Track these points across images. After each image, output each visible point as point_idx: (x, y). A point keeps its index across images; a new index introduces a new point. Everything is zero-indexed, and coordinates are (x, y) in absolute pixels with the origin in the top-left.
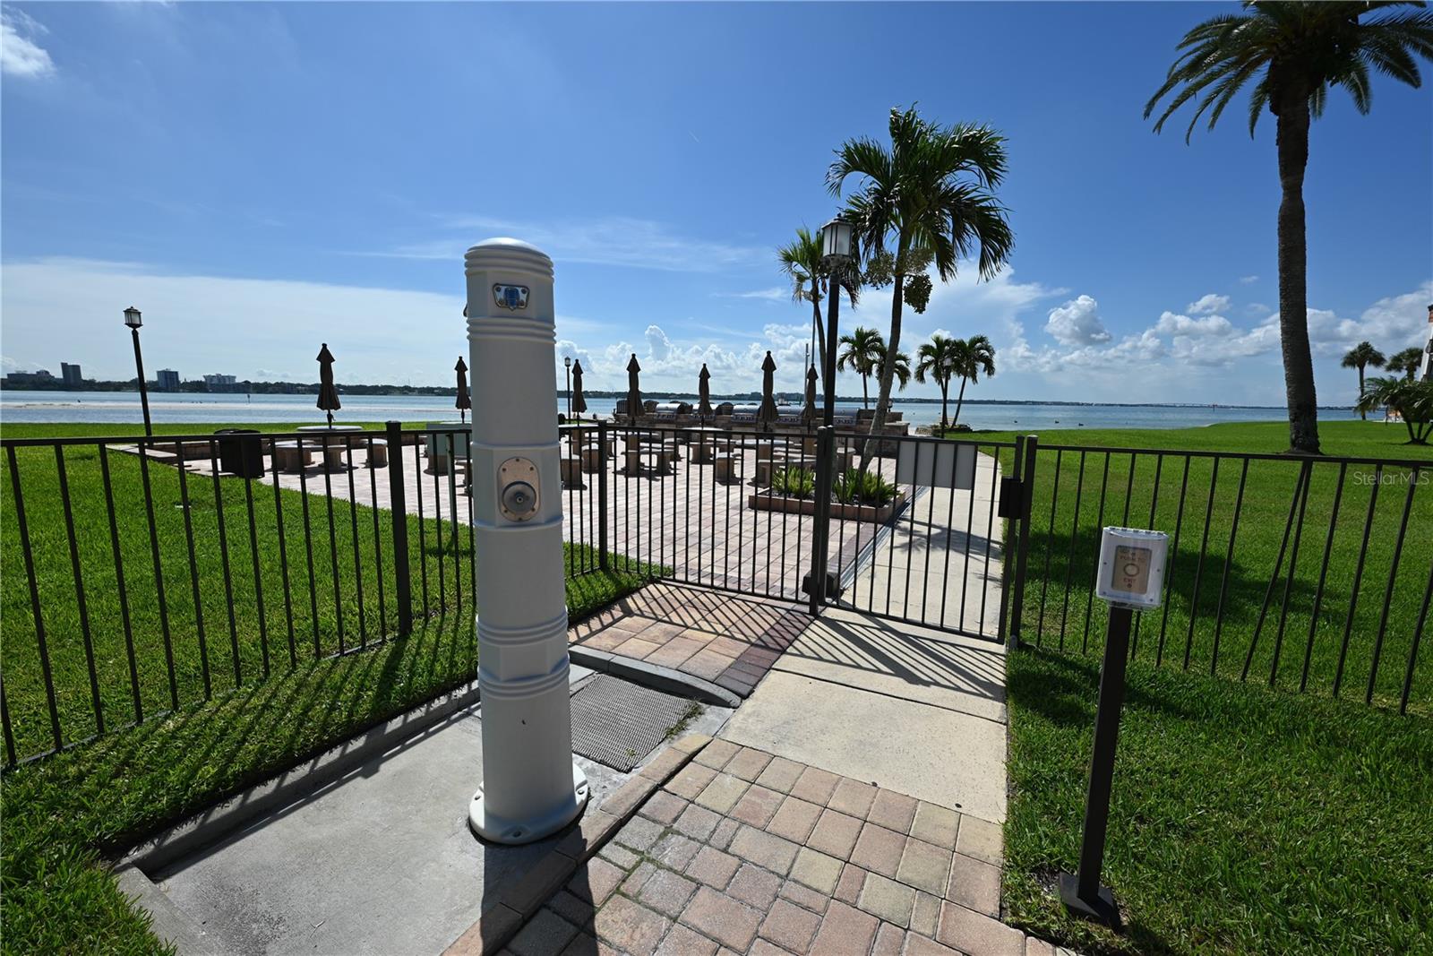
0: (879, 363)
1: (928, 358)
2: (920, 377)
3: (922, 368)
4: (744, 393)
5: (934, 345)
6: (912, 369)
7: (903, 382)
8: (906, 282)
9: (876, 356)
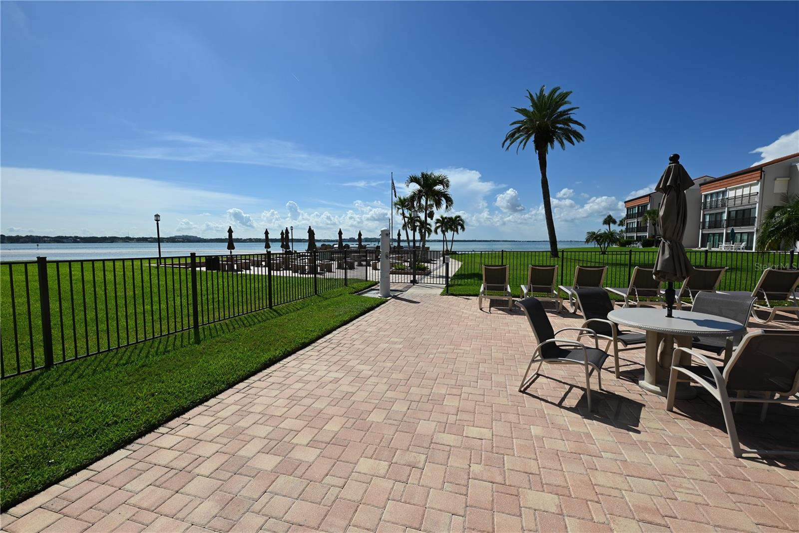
0: (419, 226)
1: (438, 225)
2: (436, 232)
3: (437, 228)
4: (346, 238)
5: (441, 219)
6: (433, 229)
7: (429, 234)
8: (428, 212)
9: (418, 224)
